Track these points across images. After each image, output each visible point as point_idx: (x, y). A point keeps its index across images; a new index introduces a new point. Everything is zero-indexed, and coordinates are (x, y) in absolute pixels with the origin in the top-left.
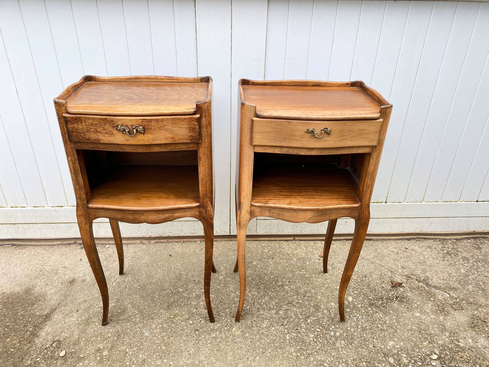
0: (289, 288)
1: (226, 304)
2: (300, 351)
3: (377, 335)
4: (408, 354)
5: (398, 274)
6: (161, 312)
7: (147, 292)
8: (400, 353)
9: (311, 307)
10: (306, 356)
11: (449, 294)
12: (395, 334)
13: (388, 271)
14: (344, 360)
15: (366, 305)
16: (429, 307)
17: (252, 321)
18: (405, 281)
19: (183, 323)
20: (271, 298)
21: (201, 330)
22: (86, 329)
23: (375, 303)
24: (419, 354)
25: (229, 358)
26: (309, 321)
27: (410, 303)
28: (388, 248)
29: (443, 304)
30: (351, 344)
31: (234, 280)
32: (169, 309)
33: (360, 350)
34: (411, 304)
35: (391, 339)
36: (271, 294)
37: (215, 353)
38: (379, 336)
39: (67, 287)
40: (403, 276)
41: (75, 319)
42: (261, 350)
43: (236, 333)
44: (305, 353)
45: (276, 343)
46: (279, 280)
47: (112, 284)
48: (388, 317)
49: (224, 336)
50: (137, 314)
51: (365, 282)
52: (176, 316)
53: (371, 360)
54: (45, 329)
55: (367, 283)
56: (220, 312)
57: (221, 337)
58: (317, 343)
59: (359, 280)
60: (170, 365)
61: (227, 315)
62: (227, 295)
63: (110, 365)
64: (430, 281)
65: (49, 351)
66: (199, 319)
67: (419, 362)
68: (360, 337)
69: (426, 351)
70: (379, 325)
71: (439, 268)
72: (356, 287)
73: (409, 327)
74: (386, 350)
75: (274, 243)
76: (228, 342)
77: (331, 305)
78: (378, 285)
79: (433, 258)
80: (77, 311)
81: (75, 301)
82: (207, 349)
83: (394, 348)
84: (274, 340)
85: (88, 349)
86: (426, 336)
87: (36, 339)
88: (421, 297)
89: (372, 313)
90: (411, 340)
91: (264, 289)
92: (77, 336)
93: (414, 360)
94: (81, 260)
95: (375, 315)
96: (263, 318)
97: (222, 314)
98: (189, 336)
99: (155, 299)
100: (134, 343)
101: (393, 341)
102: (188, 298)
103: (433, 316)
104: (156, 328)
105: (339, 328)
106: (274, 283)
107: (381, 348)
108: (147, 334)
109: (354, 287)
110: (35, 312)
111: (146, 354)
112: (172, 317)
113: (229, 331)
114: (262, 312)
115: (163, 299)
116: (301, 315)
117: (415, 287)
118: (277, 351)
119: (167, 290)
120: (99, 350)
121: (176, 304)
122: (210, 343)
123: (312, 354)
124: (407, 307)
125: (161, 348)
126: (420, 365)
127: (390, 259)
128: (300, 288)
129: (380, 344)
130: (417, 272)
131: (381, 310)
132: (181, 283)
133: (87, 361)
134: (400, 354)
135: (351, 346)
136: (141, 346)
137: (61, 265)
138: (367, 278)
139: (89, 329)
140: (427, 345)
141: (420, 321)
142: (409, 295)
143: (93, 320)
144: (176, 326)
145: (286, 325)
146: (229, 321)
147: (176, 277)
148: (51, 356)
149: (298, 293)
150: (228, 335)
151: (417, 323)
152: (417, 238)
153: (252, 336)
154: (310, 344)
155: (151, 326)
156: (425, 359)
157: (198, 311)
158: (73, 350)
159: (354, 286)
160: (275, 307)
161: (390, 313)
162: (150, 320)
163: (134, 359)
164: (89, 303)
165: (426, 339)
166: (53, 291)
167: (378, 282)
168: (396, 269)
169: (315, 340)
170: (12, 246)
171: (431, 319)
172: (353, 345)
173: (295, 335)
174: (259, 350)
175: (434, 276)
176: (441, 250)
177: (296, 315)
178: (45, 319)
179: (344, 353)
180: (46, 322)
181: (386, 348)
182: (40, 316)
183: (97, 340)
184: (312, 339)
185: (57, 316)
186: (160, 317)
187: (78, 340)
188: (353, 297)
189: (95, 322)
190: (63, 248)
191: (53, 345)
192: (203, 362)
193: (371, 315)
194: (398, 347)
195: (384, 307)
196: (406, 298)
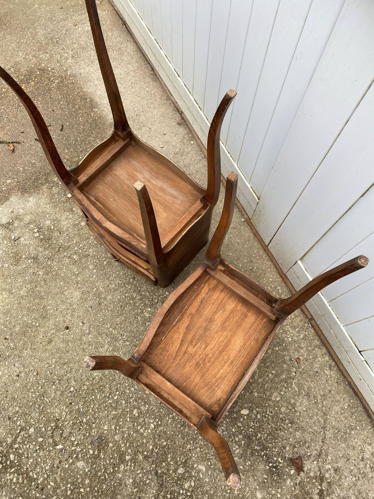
4: (196, 487)
5: (320, 464)
12: (217, 471)
13: (319, 451)
14: (160, 423)
15: (244, 431)
18: (312, 474)
21: (135, 283)
23: (253, 441)
25: (118, 319)
27: (274, 484)
28: (367, 444)
30: (182, 426)
35: (208, 468)
38: (206, 454)
40: (320, 470)
43: (146, 314)
48: (238, 460)
49: (138, 304)
51: (282, 424)
53: (172, 449)
55: (281, 427)
56: (162, 289)
57: (135, 303)
59: (281, 416)
60: (92, 277)
68: (195, 433)
72: (268, 415)
74: (191, 463)
76: (133, 311)
78: (285, 441)
82: (119, 297)
83: (197, 472)
89: (236, 441)
90: (217, 490)
94: (165, 134)
95: (234, 444)
98: (125, 276)
101: (206, 470)
107: (191, 457)
109: (266, 412)
111: (95, 253)
113: (145, 306)
117: (307, 489)
122: (126, 297)
124: (265, 481)
125: (105, 260)
127: (345, 450)
129: (196, 456)
130: (338, 490)
131: (245, 451)
133: (71, 216)
134: (192, 479)
135: (179, 426)
137: (151, 124)
138: (290, 425)
142: (288, 483)
150: (141, 307)
151: (246, 495)
159: (268, 413)
163: (86, 247)
167: (291, 439)
168: (328, 461)
170: (151, 71)
172: (182, 428)
174: (136, 341)
179: (168, 421)
181: (194, 463)
188: (248, 414)
190: (171, 109)
192: (106, 300)
193: (233, 440)
194: (201, 476)
195: (252, 453)
196: (280, 479)
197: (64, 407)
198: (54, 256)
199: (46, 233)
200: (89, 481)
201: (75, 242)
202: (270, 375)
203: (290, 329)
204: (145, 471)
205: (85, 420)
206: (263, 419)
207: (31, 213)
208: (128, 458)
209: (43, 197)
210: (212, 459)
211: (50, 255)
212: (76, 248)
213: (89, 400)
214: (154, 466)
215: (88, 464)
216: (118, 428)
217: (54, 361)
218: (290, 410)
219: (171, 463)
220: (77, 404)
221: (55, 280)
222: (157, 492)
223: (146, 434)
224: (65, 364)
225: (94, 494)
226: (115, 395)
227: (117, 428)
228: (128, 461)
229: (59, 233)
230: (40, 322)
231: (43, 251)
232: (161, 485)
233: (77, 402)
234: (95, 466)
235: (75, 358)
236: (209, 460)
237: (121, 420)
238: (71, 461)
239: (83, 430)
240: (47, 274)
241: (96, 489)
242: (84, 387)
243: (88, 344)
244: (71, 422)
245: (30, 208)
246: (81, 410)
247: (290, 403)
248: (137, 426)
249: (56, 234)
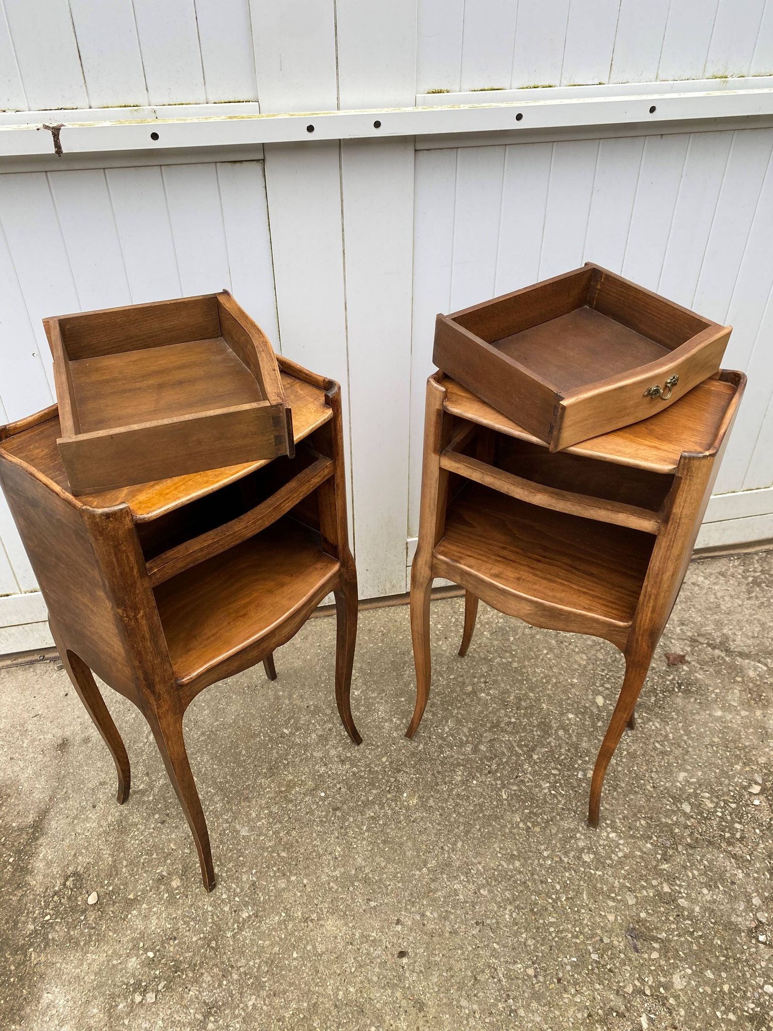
0: (488, 694)
1: (378, 746)
2: (530, 817)
3: (656, 764)
4: (712, 791)
6: (261, 783)
7: (222, 745)
8: (698, 792)
9: (535, 729)
10: (543, 825)
11: (766, 665)
12: (686, 757)
14: (608, 822)
16: (735, 696)
17: (433, 775)
18: (689, 649)
19: (307, 799)
20: (459, 722)
21: (345, 807)
22: (123, 842)
24: (731, 788)
25: (409, 854)
26: (535, 757)
27: (703, 692)
29: (758, 685)
30: (615, 790)
31: (384, 695)
32: (274, 774)
33: (632, 797)
34: (705, 694)
35: (681, 768)
36: (458, 714)
37: (380, 848)
38: (660, 766)
39: (55, 758)
40: (684, 640)
41: (94, 824)
42: (462, 828)
43: (411, 802)
44: (539, 820)
45: (486, 809)
46: (467, 681)
47: (147, 738)
48: (670, 726)
49: (390, 812)
50: (215, 794)
52: (290, 786)
53: (652, 813)
54: (41, 855)
56: (373, 766)
57: (385, 815)
58: (557, 798)
59: (609, 660)
60: (305, 886)
61: (387, 769)
62: (376, 727)
63: (192, 905)
64: (732, 643)
65: (64, 898)
66: (336, 786)
67: (731, 803)
69: (740, 781)
70: (657, 745)
71: (743, 616)
72: (606, 674)
73: (707, 740)
74: (675, 791)
75: (442, 605)
76: (400, 822)
77: (568, 719)
79: (731, 596)
80: (94, 807)
81: (82, 786)
82: (364, 843)
83: (687, 785)
84: (481, 805)
85: (140, 881)
86: (738, 753)
87: (28, 878)
88: (719, 679)
89: (642, 723)
90: (714, 764)
91: (442, 704)
92: (110, 859)
93: (724, 801)
94: (67, 695)
95: (647, 726)
96: (452, 764)
97: (376, 769)
98: (325, 823)
99: (242, 758)
100: (225, 855)
101: (685, 772)
102: (305, 746)
103: (744, 713)
104: (258, 818)
105: (589, 761)
106: (458, 689)
107: (666, 788)
108: (244, 832)
109: (602, 675)
110: (8, 822)
111: (254, 871)
112: (283, 789)
113: (396, 801)
114: (448, 753)
115: (256, 755)
116: (520, 746)
117: (707, 659)
118: (491, 825)
119: (258, 735)
120: (161, 879)
121: (286, 762)
123: (552, 820)
124: (698, 701)
125: (278, 855)
126: (733, 809)
128: (507, 692)
130: (707, 628)
131: (657, 715)
132: (285, 716)
133: (144, 906)
134: (700, 794)
135: (615, 793)
136: (241, 858)
137: (29, 712)
139: (129, 840)
140: (742, 769)
141: (724, 725)
142: (700, 676)
143: (130, 821)
144: (296, 807)
145: (496, 771)
146: (392, 780)
147: (270, 706)
148: (69, 907)
149: (505, 704)
150: (397, 808)
151: (720, 729)
152: (699, 559)
153: (440, 804)
154: (546, 802)
155: (248, 814)
156: (741, 796)
157: (331, 769)
158: (111, 888)
159: (603, 674)
160: (470, 739)
161: (672, 719)
162: (243, 804)
163: (234, 886)
164: (112, 786)
165: (738, 757)
166: (30, 771)
168: (671, 628)
169: (553, 792)
171: (742, 718)
172: (619, 790)
173: (515, 788)
174: (458, 828)
175: (737, 633)
176: (743, 577)
177: (511, 749)
178: (33, 833)
179: (606, 809)
180: (37, 839)
181: (675, 787)
182: (21, 829)
183: (151, 861)
184: (546, 791)
185: (55, 824)
186: (261, 793)
187: (115, 866)
188: (604, 697)
189: (137, 825)
190: (21, 673)
191: (68, 883)
192: (363, 869)
193: (641, 726)
194: (695, 780)
195: (660, 707)
196: (695, 684)
197: (565, 996)
198: (223, 963)
199: (157, 972)
200: (709, 971)
201: (210, 909)
202: (549, 656)
203: (486, 616)
204: (688, 864)
205: (595, 957)
206: (612, 683)
207: (88, 1002)
208: (666, 889)
209: (58, 965)
210: (669, 760)
211: (216, 970)
212: (227, 909)
213: (557, 939)
214: (680, 848)
215: (678, 967)
216: (613, 895)
217: (464, 1003)
218: (601, 648)
219: (675, 818)
220: (562, 965)
221: (281, 970)
222: (722, 852)
223: (625, 849)
224: (476, 979)
225: (732, 965)
226: (553, 887)
227: (613, 898)
228: (672, 890)
229: (171, 942)
230: (369, 1022)
231: (200, 987)
232: (710, 843)
233: (558, 965)
234: (681, 953)
235: (467, 953)
236: (670, 764)
237: (599, 885)
238: (672, 1001)
239: (614, 965)
240: (262, 987)
241: (722, 959)
242: (530, 946)
243: (443, 920)
244: (597, 986)
245: (70, 1004)
246: (575, 959)
247: (591, 646)
248: (610, 858)
249: (171, 948)
